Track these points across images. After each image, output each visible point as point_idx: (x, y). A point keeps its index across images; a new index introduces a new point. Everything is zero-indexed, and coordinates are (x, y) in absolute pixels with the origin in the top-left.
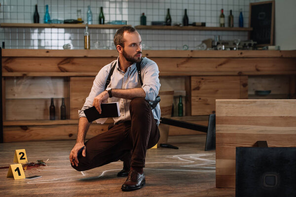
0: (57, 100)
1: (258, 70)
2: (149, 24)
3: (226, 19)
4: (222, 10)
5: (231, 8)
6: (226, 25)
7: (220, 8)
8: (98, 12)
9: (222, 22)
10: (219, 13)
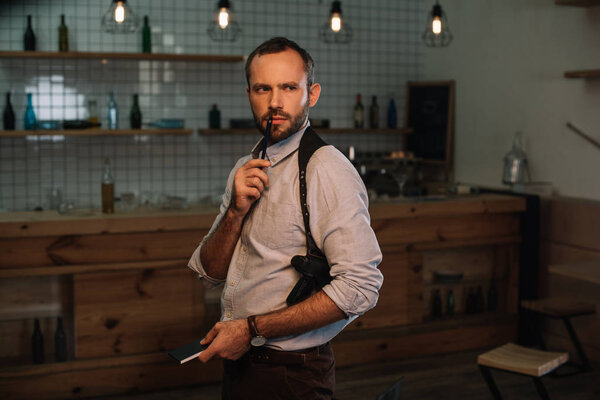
0: (48, 320)
1: (442, 239)
2: (225, 124)
3: (366, 113)
4: (359, 97)
5: (374, 91)
6: (366, 125)
7: (354, 91)
8: (129, 102)
9: (359, 117)
10: (353, 102)
